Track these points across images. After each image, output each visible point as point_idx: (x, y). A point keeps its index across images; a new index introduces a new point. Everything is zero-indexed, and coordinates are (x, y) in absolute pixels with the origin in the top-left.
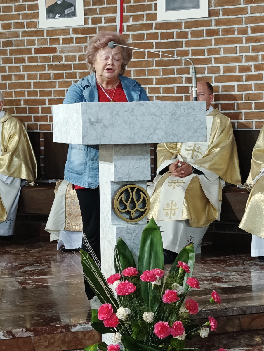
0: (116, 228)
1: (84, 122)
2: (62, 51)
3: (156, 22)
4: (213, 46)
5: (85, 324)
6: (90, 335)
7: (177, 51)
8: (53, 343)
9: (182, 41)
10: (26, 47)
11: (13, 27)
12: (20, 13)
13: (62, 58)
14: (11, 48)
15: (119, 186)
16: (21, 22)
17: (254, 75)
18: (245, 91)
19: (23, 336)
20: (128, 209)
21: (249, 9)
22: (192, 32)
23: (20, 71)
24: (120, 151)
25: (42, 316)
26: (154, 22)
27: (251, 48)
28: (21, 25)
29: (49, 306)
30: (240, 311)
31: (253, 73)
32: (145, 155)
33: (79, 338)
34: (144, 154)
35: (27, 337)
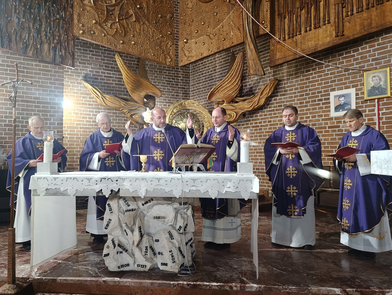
2: (343, 127)
10: (323, 126)
11: (317, 117)
12: (321, 110)
13: (343, 130)
14: (315, 127)
16: (321, 115)
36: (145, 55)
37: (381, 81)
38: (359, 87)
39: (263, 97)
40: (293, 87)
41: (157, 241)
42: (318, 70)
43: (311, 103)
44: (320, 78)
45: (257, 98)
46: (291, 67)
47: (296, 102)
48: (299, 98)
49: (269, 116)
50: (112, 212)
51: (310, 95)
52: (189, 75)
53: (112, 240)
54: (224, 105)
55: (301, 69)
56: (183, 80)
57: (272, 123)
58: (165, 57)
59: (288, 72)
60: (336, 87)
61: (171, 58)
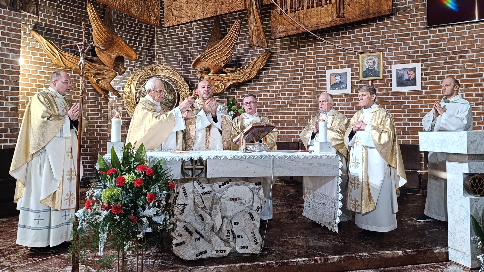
0: (470, 198)
2: (339, 105)
3: (391, 92)
4: (424, 104)
5: (440, 249)
7: (403, 106)
9: (406, 101)
12: (317, 87)
13: (339, 108)
15: (466, 175)
16: (317, 92)
19: (411, 254)
20: (475, 188)
22: (411, 97)
24: (471, 157)
36: (128, 9)
37: (375, 64)
38: (354, 68)
39: (255, 70)
40: (287, 62)
41: (236, 223)
42: (313, 47)
43: (306, 80)
44: (316, 55)
45: (249, 70)
46: (284, 40)
47: (290, 77)
48: (293, 73)
49: (259, 90)
50: (187, 196)
51: (305, 71)
52: (154, 35)
53: (183, 227)
54: (209, 75)
55: (296, 43)
56: (147, 40)
57: (262, 97)
58: (150, 14)
59: (281, 45)
60: (332, 66)
61: (155, 16)
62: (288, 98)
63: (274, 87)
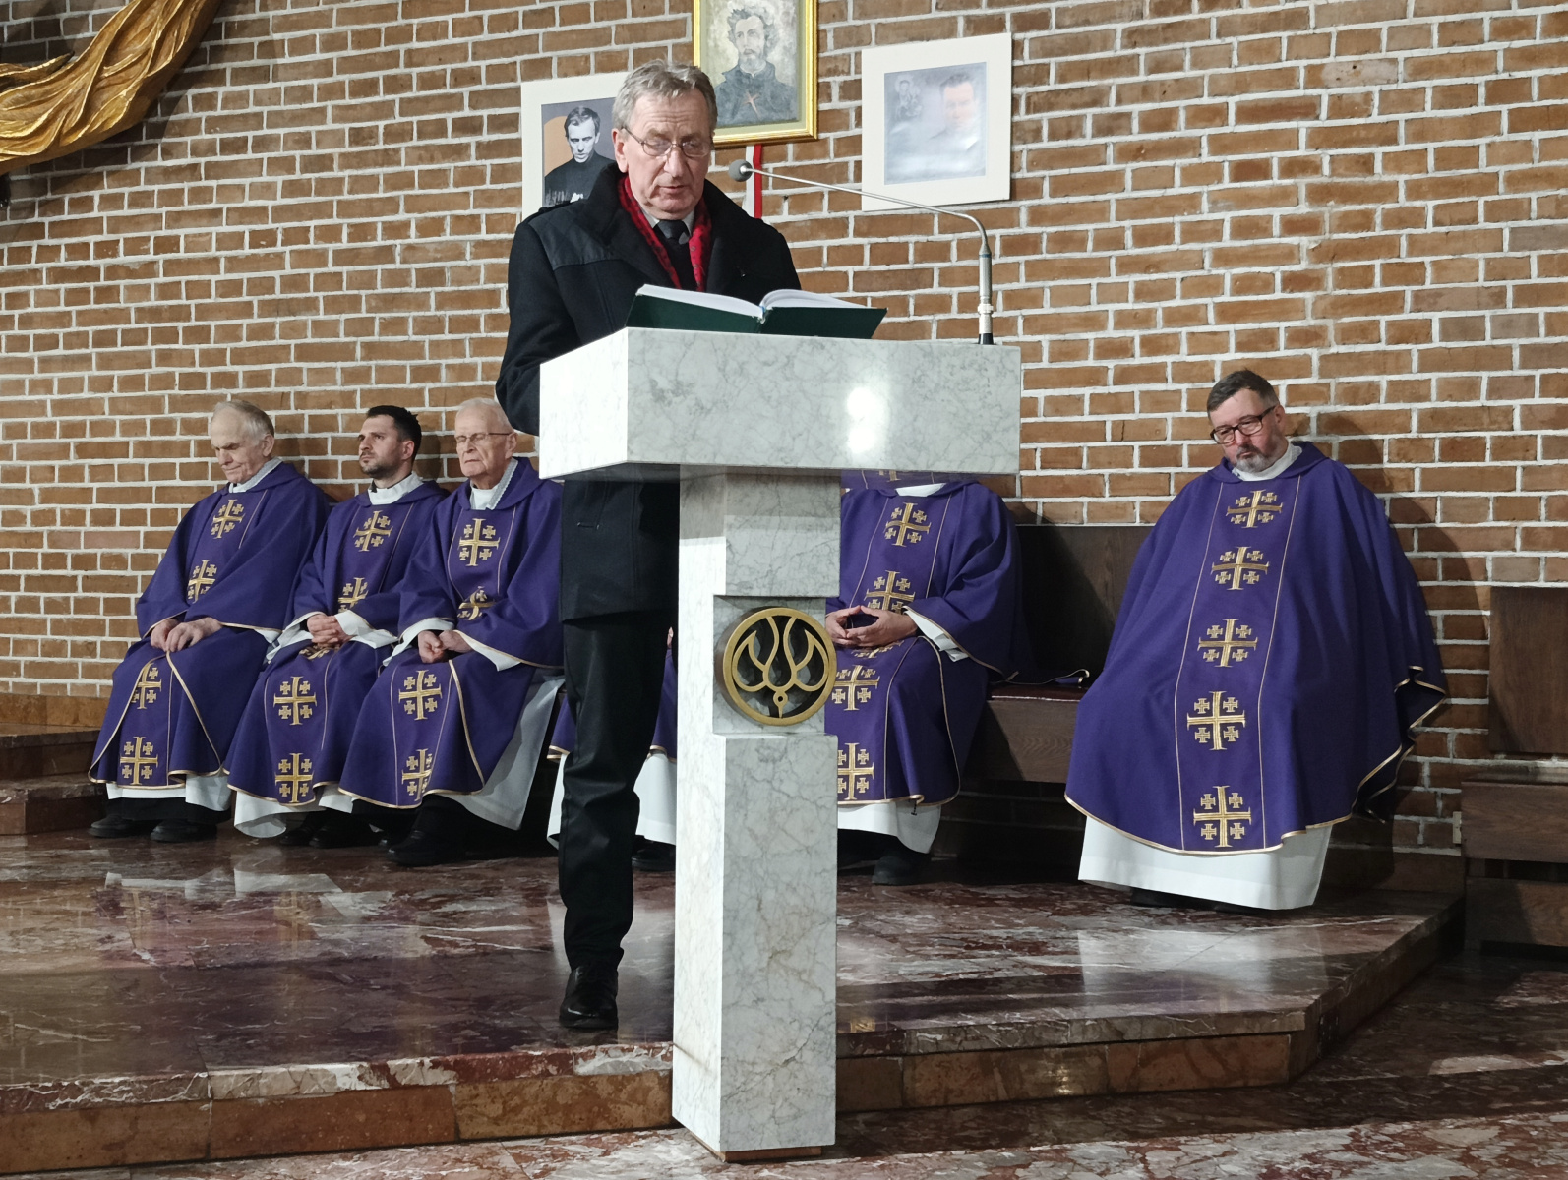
0: (727, 742)
1: (634, 391)
3: (857, 213)
4: (1022, 284)
5: (619, 1053)
6: (636, 1090)
7: (917, 297)
8: (517, 1110)
9: (931, 270)
10: (482, 286)
11: (448, 230)
12: (471, 189)
14: (439, 289)
15: (741, 612)
16: (472, 216)
17: (1141, 367)
18: (1112, 413)
19: (422, 1083)
20: (766, 682)
21: (1129, 176)
22: (960, 242)
23: (464, 356)
24: (747, 500)
25: (488, 1026)
26: (851, 214)
27: (1131, 288)
28: (472, 224)
29: (511, 1002)
30: (1105, 1030)
31: (1138, 360)
32: (824, 516)
33: (599, 1097)
34: (820, 512)
35: (434, 1086)
39: (120, 78)
40: (317, 32)
43: (415, 142)
45: (84, 79)
47: (329, 125)
48: (348, 101)
49: (164, 210)
51: (410, 88)
57: (182, 254)
60: (554, 55)
62: (319, 258)
63: (241, 188)
